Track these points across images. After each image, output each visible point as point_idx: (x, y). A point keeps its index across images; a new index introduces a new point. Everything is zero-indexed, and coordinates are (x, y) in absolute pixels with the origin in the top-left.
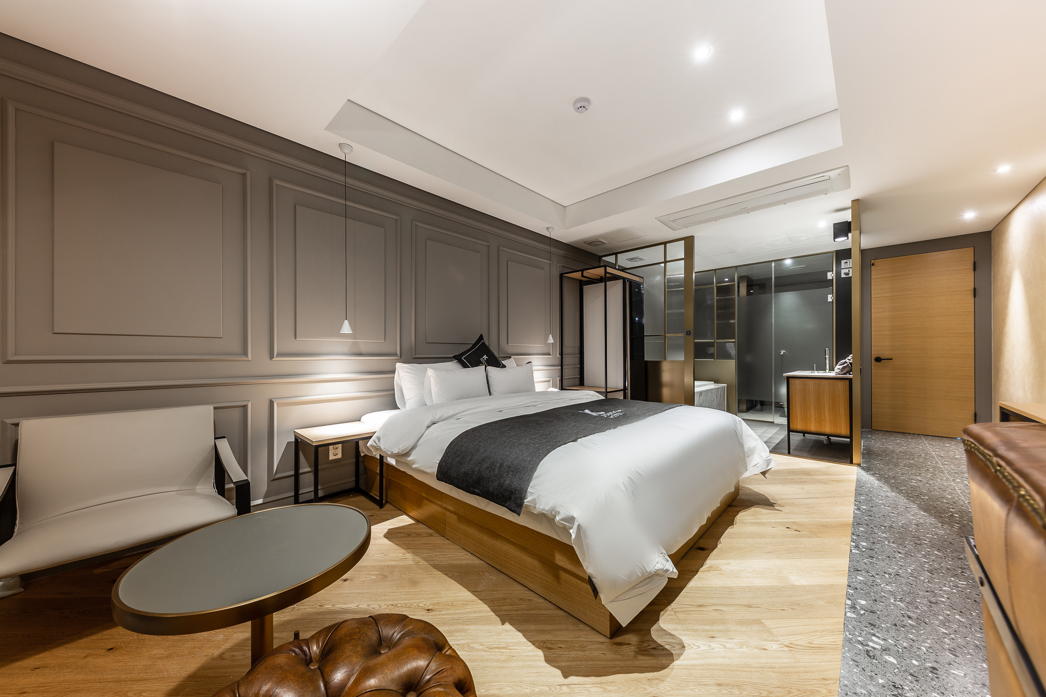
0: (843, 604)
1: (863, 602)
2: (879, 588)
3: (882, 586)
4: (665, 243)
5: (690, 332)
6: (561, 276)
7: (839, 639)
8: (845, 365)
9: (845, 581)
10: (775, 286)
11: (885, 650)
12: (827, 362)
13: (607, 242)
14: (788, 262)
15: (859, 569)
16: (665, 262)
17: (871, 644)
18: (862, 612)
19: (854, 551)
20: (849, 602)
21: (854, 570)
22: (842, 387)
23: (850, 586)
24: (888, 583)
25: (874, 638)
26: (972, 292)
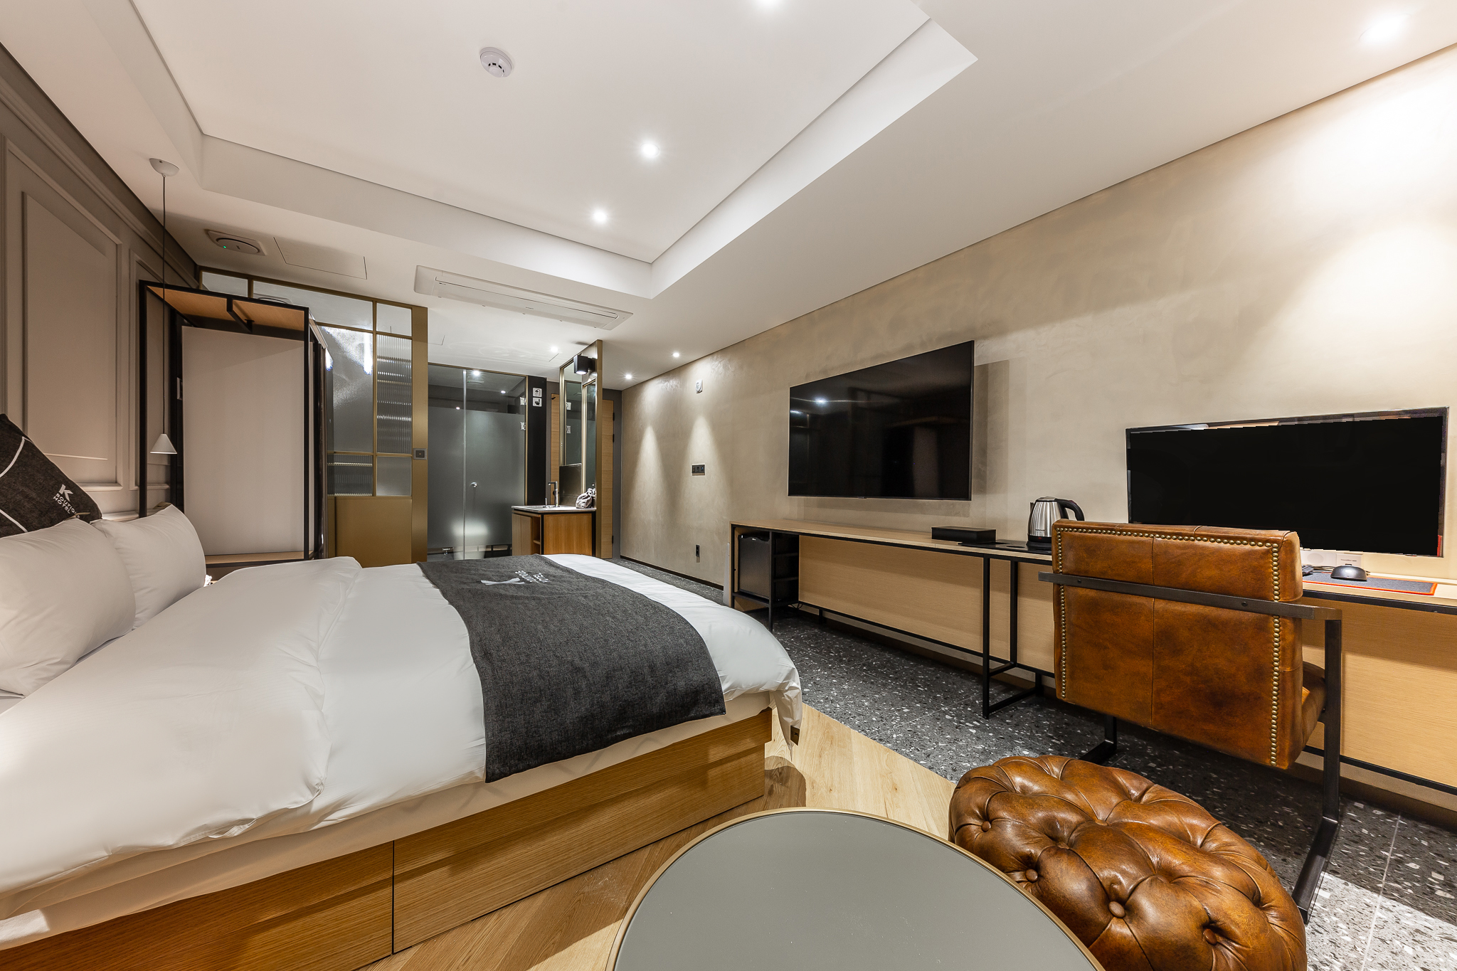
4: (375, 301)
5: (423, 452)
6: (142, 287)
8: (589, 498)
10: (467, 401)
12: (557, 495)
13: (266, 253)
14: (476, 374)
16: (375, 333)
22: (586, 520)
26: (612, 437)
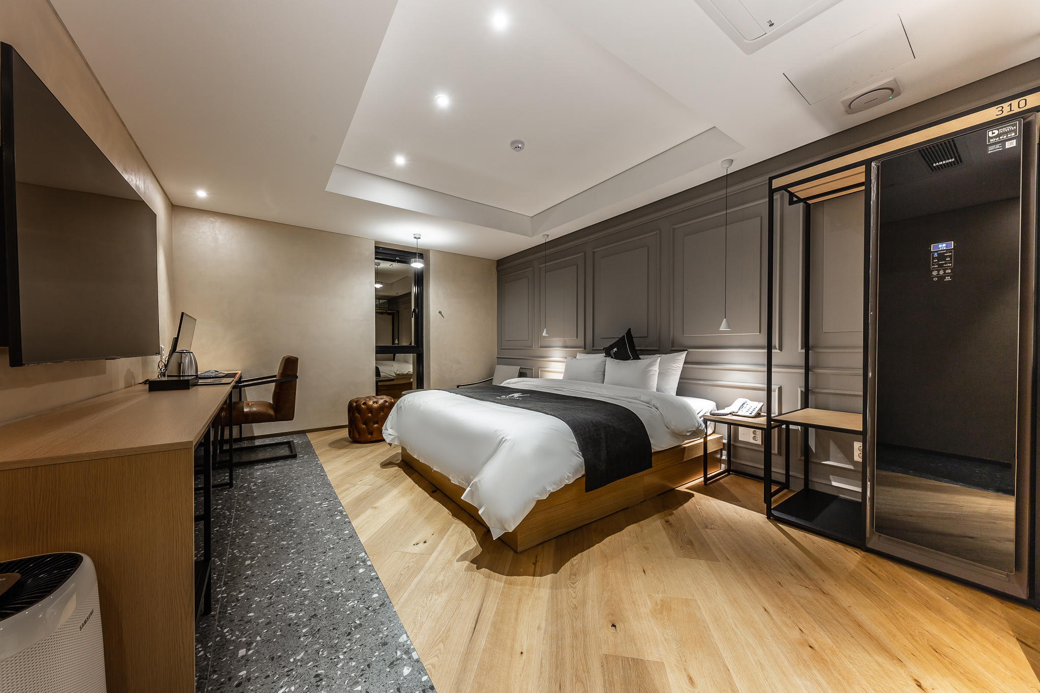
0: (347, 510)
1: (338, 518)
2: (333, 533)
3: (332, 536)
7: (340, 497)
9: (354, 524)
11: (321, 504)
15: (351, 539)
17: (327, 503)
18: (336, 513)
19: (363, 554)
20: (344, 513)
21: (353, 536)
23: (349, 522)
24: (329, 540)
25: (326, 505)
